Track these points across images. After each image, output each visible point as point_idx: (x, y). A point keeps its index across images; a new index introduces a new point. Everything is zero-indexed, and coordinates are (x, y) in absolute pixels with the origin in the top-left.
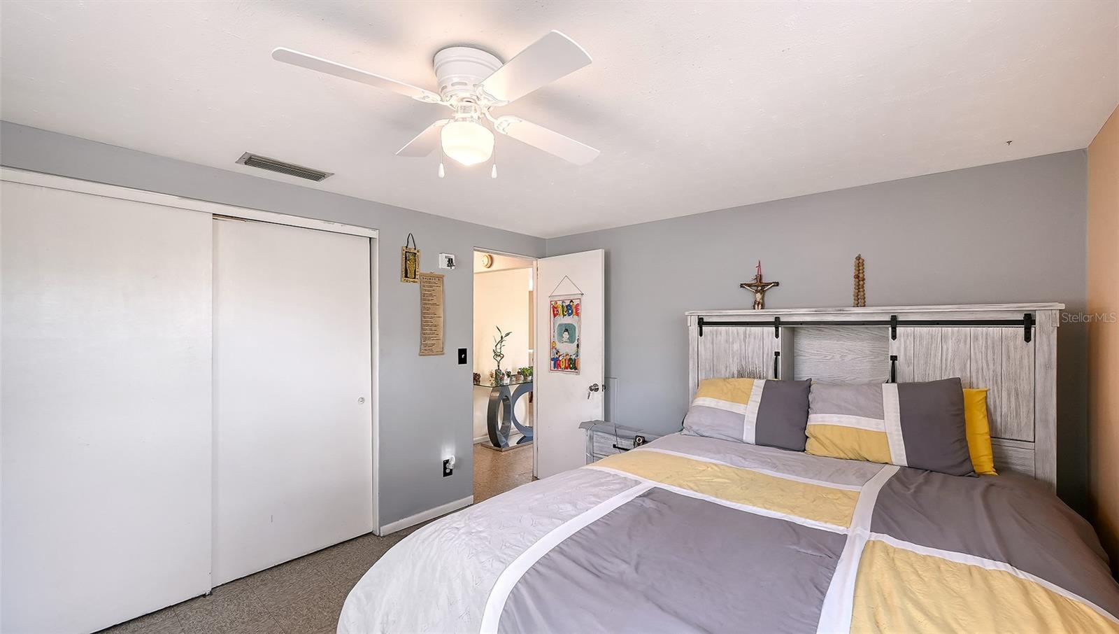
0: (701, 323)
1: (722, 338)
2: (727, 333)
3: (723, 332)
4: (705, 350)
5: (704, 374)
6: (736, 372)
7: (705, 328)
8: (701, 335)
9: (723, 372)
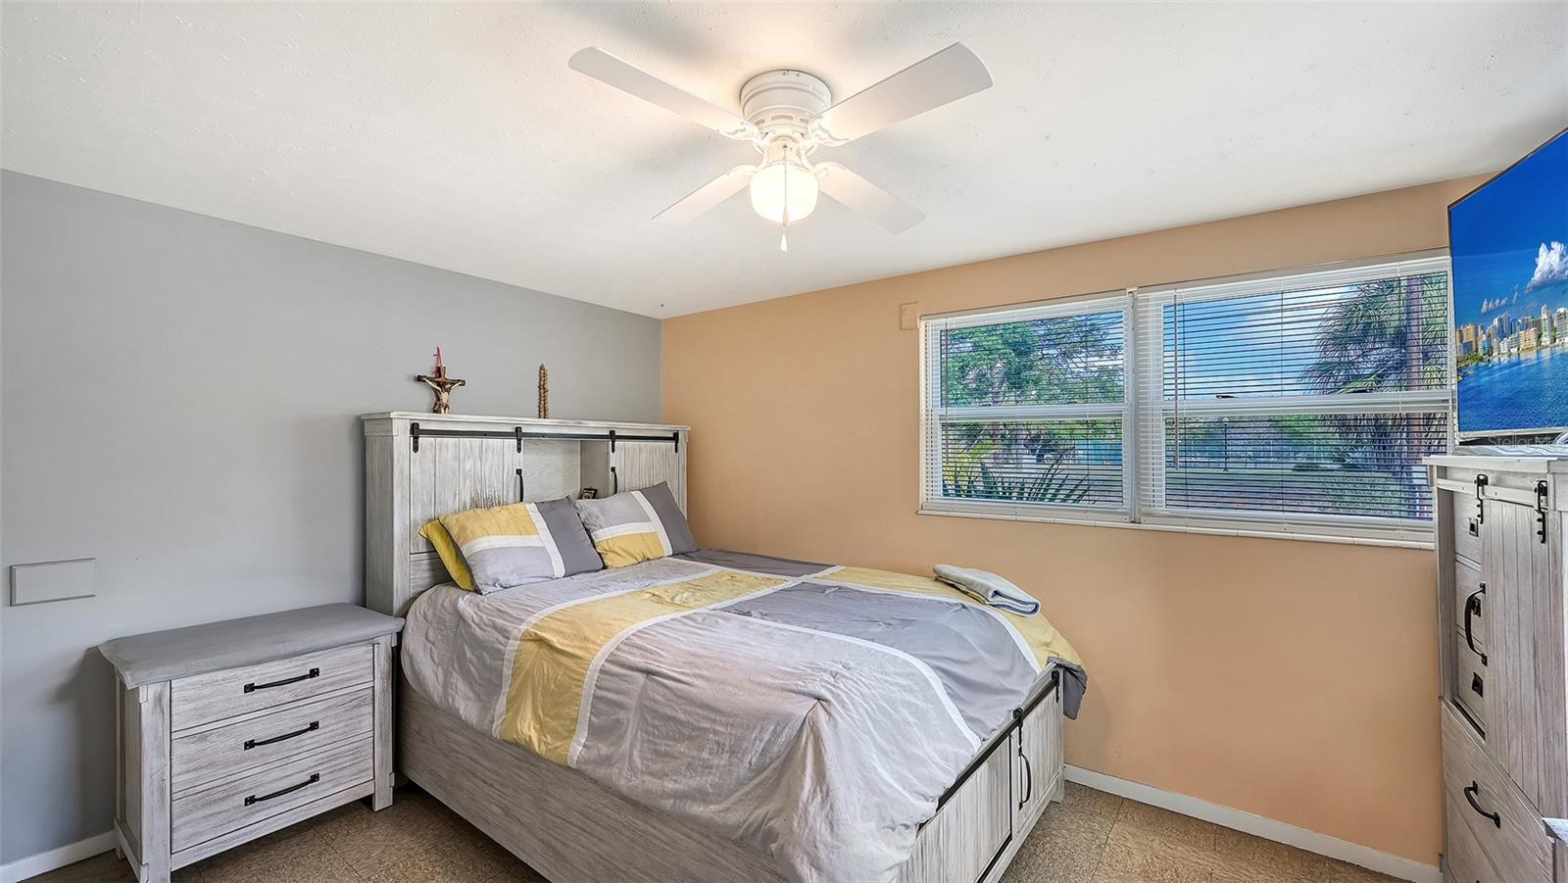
0: (415, 431)
1: (450, 454)
2: (457, 446)
3: (450, 446)
4: (422, 471)
5: (419, 509)
6: (468, 501)
7: (422, 440)
8: (416, 449)
9: (450, 503)
